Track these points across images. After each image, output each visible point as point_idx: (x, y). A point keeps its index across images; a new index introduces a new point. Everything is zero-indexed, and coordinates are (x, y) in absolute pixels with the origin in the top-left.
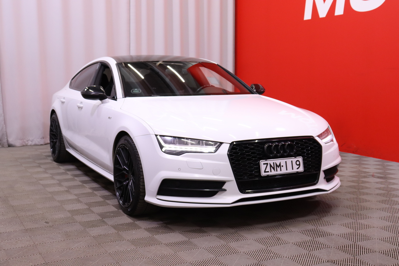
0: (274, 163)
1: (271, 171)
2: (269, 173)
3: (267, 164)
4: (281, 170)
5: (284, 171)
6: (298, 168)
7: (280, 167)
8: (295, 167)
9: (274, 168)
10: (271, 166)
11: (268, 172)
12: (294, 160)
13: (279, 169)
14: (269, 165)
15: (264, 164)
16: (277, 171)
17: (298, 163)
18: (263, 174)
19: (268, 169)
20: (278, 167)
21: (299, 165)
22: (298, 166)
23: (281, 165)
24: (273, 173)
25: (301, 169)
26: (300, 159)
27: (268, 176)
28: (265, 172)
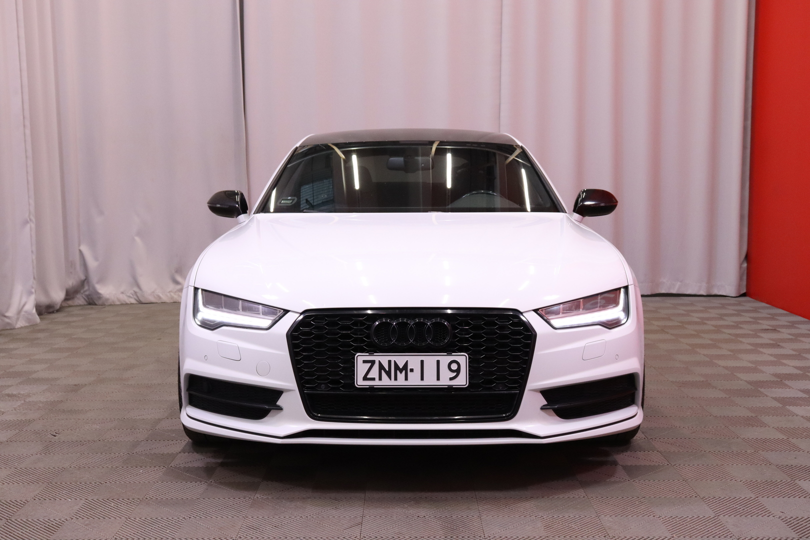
0: (390, 362)
1: (380, 379)
2: (376, 383)
3: (373, 362)
4: (406, 379)
5: (414, 380)
6: (451, 379)
7: (404, 372)
8: (445, 376)
9: (388, 374)
10: (381, 367)
11: (373, 379)
12: (445, 359)
13: (401, 376)
14: (376, 366)
15: (365, 362)
16: (396, 379)
17: (454, 367)
18: (360, 382)
19: (374, 373)
20: (401, 373)
21: (458, 371)
22: (455, 374)
23: (409, 367)
24: (386, 382)
25: (462, 381)
26: (462, 359)
27: (372, 388)
28: (365, 378)
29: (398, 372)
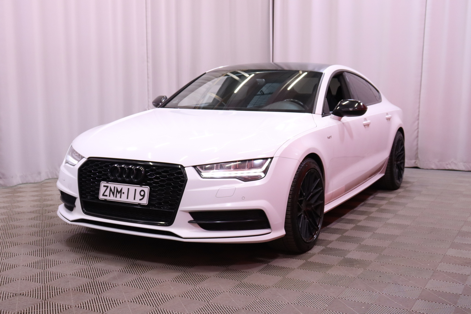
0: (115, 187)
1: (110, 196)
2: (108, 198)
3: (107, 187)
4: (121, 197)
5: (123, 199)
6: (140, 200)
8: (138, 197)
9: (113, 194)
10: (111, 190)
11: (106, 196)
12: (139, 189)
13: (119, 195)
14: (109, 189)
15: (104, 186)
16: (116, 197)
17: (142, 193)
18: (101, 197)
19: (107, 193)
20: (119, 194)
21: (144, 196)
22: (142, 197)
23: (123, 191)
24: (112, 198)
25: (145, 202)
26: (147, 189)
27: (105, 201)
28: (103, 195)
29: (118, 193)
